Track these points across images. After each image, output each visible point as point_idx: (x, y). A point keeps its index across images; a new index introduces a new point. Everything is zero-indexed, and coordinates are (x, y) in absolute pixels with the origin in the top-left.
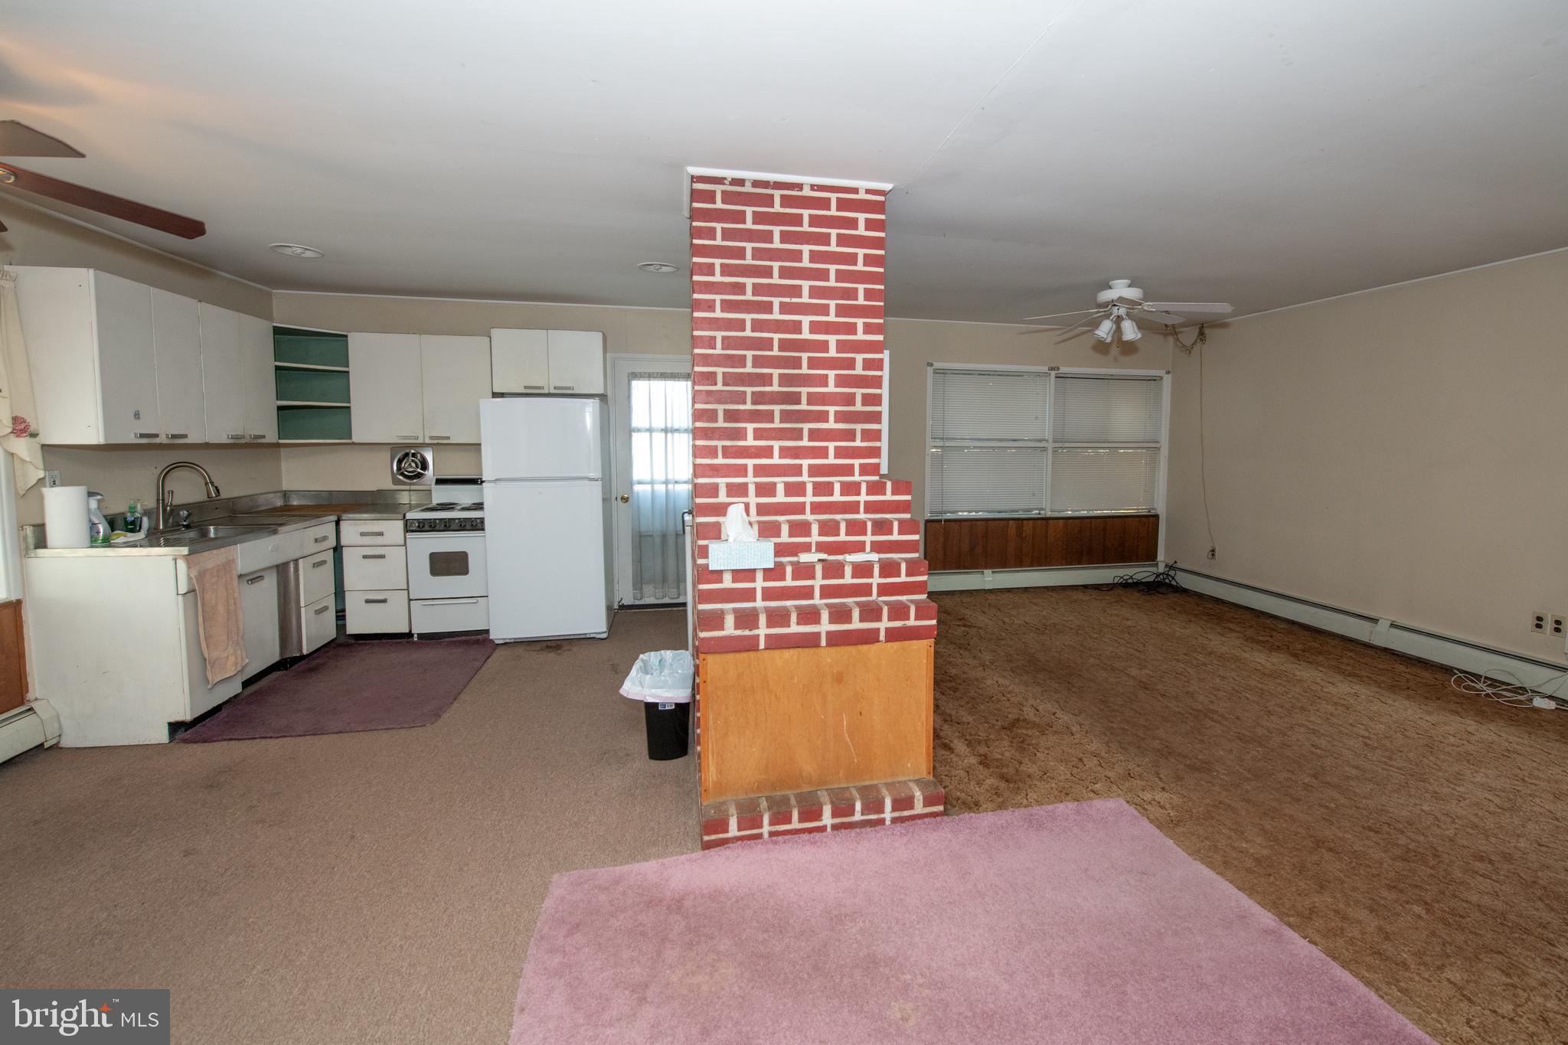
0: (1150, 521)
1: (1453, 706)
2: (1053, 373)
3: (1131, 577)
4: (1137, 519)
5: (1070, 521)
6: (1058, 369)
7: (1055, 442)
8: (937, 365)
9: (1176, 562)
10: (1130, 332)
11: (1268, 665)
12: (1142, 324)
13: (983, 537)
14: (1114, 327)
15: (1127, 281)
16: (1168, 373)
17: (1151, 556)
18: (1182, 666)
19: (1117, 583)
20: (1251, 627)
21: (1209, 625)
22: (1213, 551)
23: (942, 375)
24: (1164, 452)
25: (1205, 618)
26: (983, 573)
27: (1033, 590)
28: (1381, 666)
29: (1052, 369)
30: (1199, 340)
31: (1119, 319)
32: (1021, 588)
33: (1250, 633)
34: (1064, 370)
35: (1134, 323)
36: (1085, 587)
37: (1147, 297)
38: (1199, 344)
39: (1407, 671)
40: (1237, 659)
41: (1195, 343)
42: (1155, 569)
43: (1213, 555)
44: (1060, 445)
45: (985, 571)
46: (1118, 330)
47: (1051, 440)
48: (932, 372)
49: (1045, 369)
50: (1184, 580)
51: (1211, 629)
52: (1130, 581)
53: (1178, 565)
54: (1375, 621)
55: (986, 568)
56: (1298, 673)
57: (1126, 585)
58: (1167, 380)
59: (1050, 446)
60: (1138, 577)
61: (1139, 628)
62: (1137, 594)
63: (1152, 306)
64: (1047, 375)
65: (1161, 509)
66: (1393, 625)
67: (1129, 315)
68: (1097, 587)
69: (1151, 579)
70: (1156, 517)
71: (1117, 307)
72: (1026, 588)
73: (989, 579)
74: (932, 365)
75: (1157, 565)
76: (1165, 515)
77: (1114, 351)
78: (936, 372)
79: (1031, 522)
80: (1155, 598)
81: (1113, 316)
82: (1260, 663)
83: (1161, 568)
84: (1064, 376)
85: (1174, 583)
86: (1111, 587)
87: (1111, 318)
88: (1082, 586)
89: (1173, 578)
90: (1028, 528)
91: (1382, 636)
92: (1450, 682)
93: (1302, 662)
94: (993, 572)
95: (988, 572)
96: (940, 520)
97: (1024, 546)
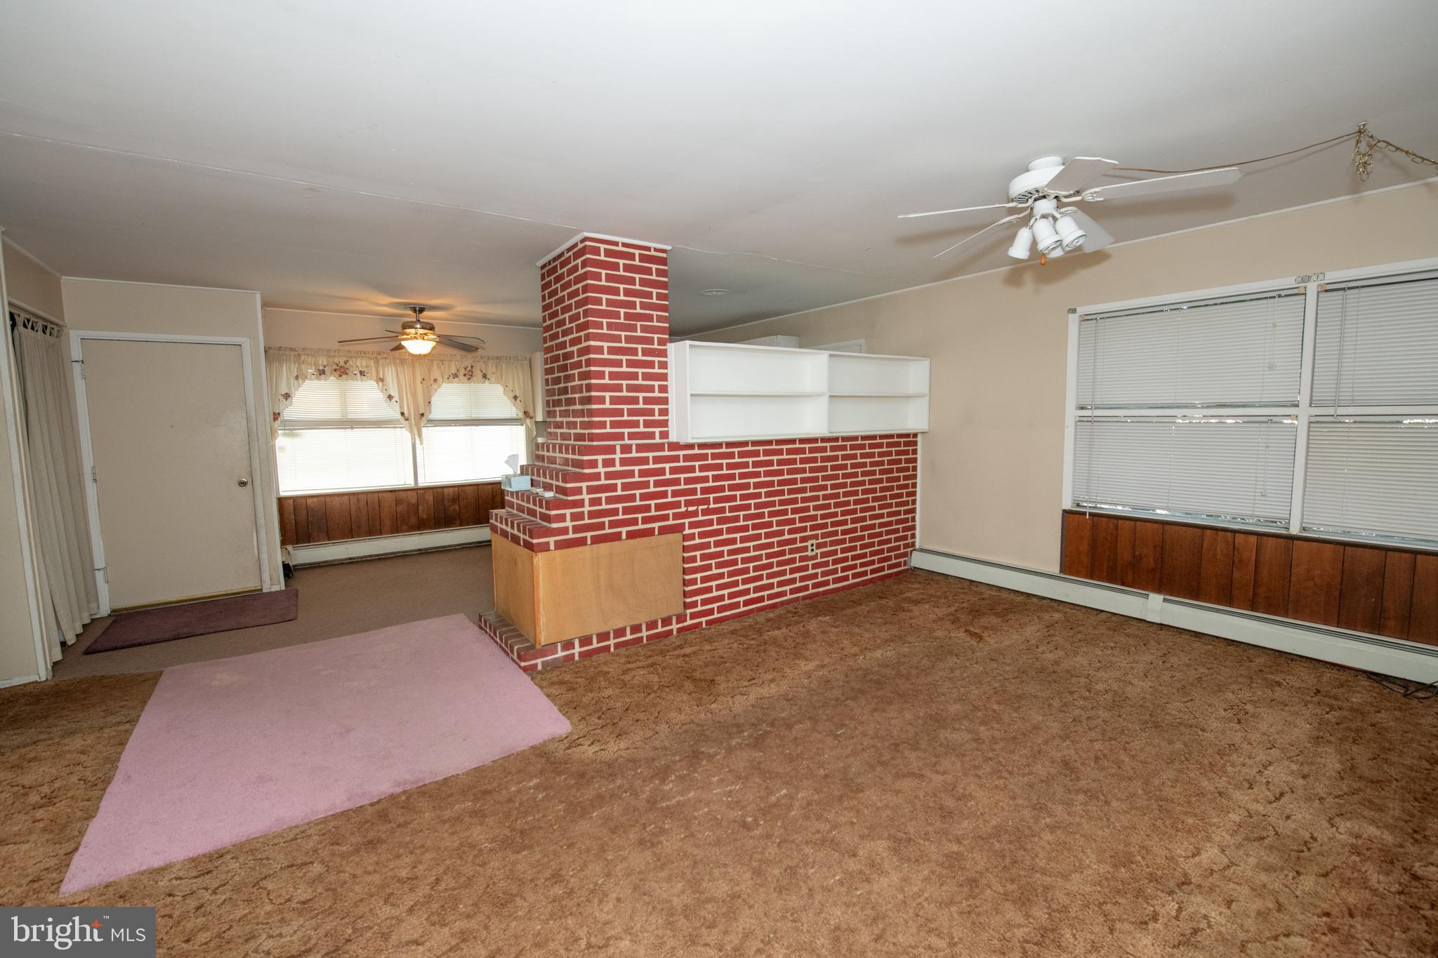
2: (1311, 287)
6: (1322, 277)
23: (1096, 321)
26: (1146, 597)
29: (1306, 279)
34: (1335, 275)
44: (1329, 411)
45: (1154, 596)
47: (1304, 403)
48: (1078, 319)
55: (1155, 591)
59: (1303, 413)
64: (1297, 293)
73: (1155, 608)
79: (1252, 538)
84: (1341, 286)
94: (1165, 600)
95: (1156, 599)
96: (1084, 514)
97: (1236, 574)
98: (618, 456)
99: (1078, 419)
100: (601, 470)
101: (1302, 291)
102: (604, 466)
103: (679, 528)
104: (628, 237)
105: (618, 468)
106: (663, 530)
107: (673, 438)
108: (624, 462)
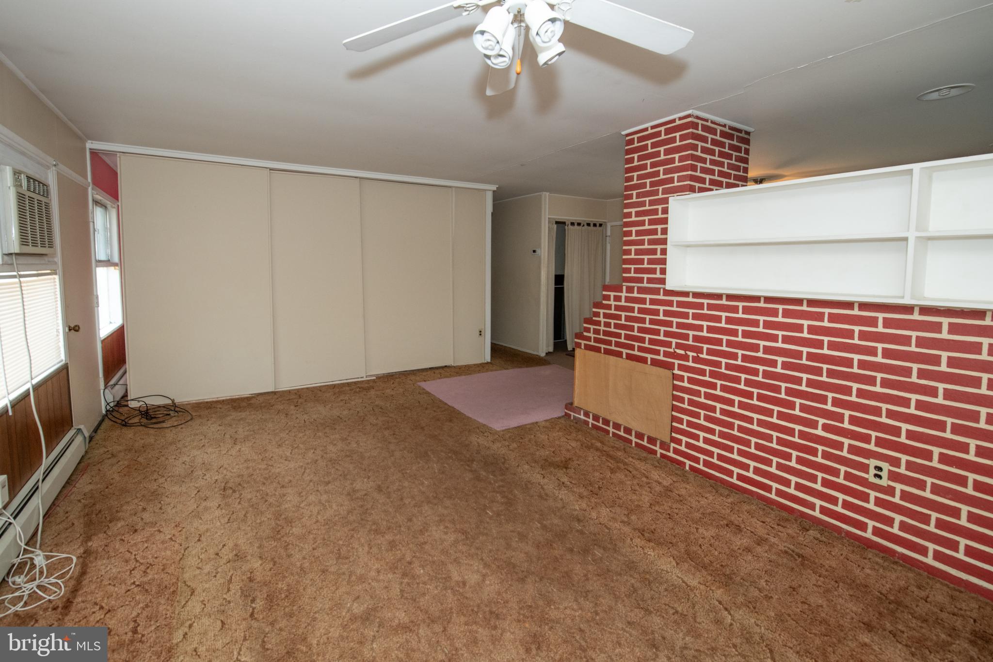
98: (624, 294)
100: (612, 303)
102: (615, 300)
103: (669, 366)
104: (652, 120)
105: (623, 303)
106: (655, 363)
107: (669, 286)
108: (628, 299)
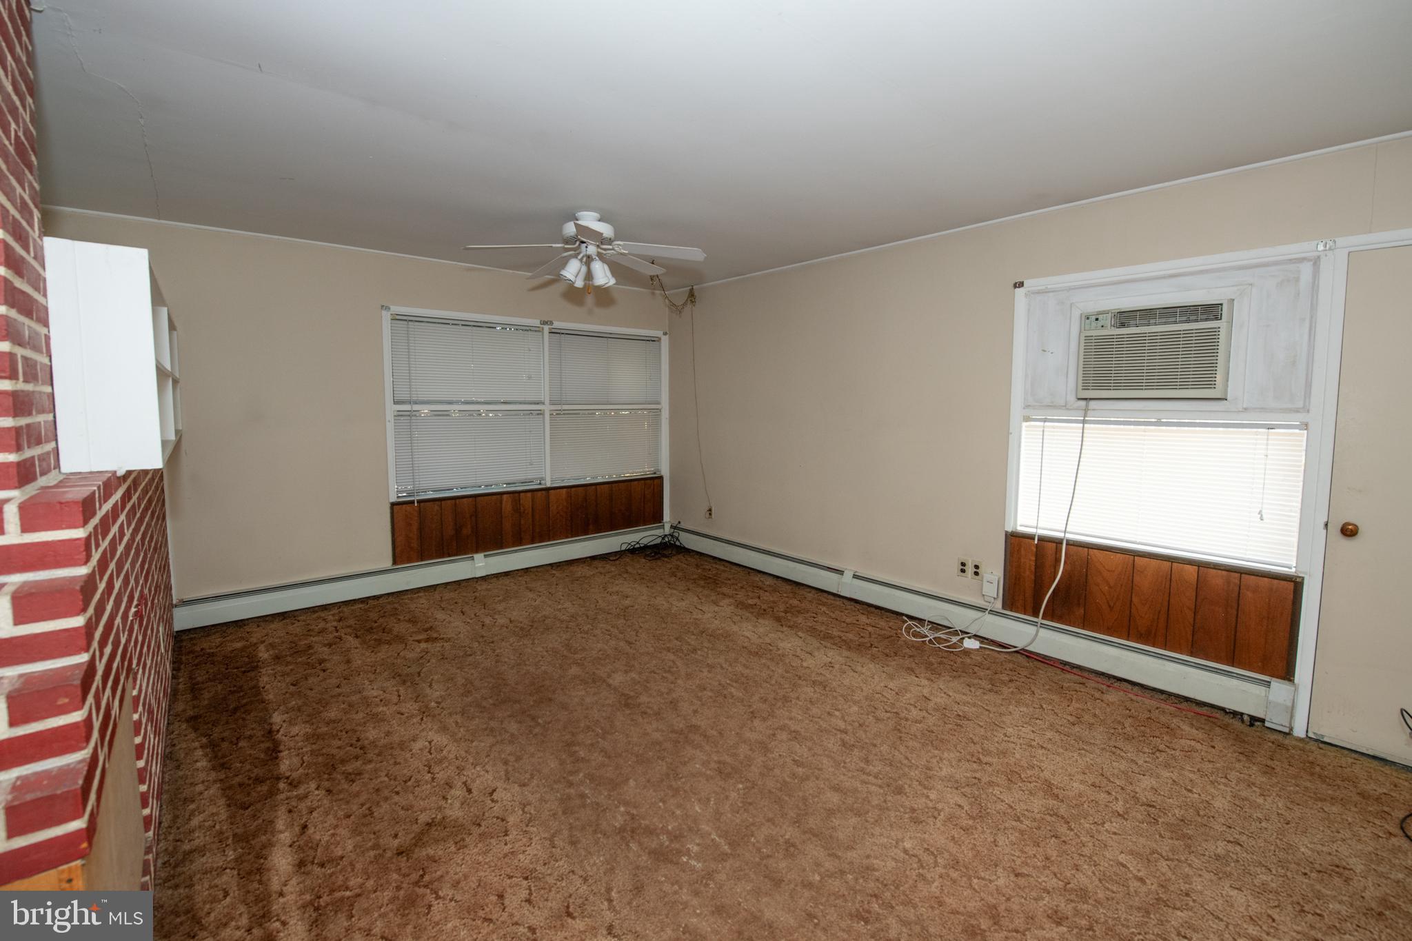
0: (654, 484)
1: (908, 662)
2: (546, 328)
3: (638, 543)
4: (643, 482)
5: (573, 489)
6: (551, 323)
7: (552, 403)
8: (395, 309)
9: (679, 522)
10: (603, 276)
11: (754, 638)
12: (616, 268)
13: (471, 516)
14: (584, 269)
15: (596, 215)
16: (665, 334)
17: (657, 517)
18: (672, 657)
19: (626, 550)
20: (742, 588)
21: (706, 592)
22: (710, 510)
23: (406, 323)
24: (665, 414)
25: (702, 583)
26: (472, 558)
27: (535, 570)
28: (848, 620)
29: (545, 323)
30: (689, 302)
31: (589, 259)
32: (522, 569)
33: (741, 596)
34: (557, 324)
35: (606, 267)
36: (593, 558)
37: (619, 236)
38: (689, 306)
39: (868, 621)
40: (727, 636)
41: (685, 304)
42: (662, 530)
43: (710, 514)
44: (559, 407)
45: (477, 556)
46: (589, 276)
47: (547, 402)
48: (389, 317)
49: (536, 323)
50: (687, 541)
51: (707, 596)
52: (637, 546)
53: (682, 525)
54: (840, 572)
55: (477, 552)
56: (781, 645)
57: (635, 551)
58: (665, 341)
59: (547, 408)
60: (645, 542)
61: (636, 607)
62: (644, 560)
63: (624, 247)
64: (538, 330)
65: (665, 471)
66: (855, 576)
67: (600, 256)
68: (604, 557)
69: (659, 541)
70: (661, 478)
71: (585, 245)
72: (527, 569)
73: (480, 564)
74: (388, 308)
75: (663, 527)
76: (668, 475)
77: (590, 299)
78: (396, 318)
79: (529, 495)
80: (660, 564)
81: (581, 255)
82: (747, 637)
83: (667, 530)
84: (559, 331)
85: (678, 543)
86: (619, 555)
87: (579, 257)
88: (590, 557)
89: (677, 539)
90: (526, 501)
91: (847, 586)
92: (901, 630)
93: (785, 629)
94: (485, 556)
95: (479, 557)
96: (412, 502)
97: (522, 522)
99: (396, 413)
101: (541, 329)
